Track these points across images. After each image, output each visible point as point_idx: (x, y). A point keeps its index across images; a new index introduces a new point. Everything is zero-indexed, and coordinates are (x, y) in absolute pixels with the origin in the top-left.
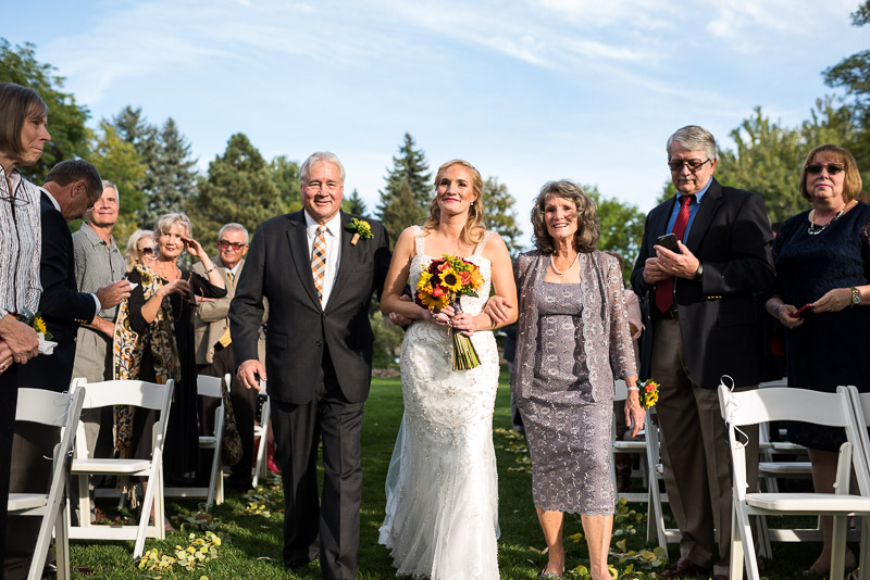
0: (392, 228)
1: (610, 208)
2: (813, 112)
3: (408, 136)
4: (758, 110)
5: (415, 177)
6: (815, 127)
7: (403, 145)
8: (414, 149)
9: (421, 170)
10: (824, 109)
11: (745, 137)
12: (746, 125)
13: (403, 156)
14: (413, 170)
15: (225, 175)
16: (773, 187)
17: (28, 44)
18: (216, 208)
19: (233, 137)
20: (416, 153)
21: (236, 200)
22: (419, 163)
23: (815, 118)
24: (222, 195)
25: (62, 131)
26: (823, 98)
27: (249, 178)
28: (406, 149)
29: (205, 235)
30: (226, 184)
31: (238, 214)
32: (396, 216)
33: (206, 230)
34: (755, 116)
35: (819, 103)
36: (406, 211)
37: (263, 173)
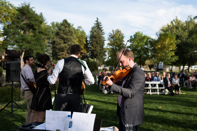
0: (96, 40)
1: (145, 37)
2: (188, 18)
3: (97, 18)
4: (176, 17)
5: (99, 28)
6: (188, 22)
7: (96, 20)
8: (99, 21)
9: (101, 26)
10: (190, 18)
11: (174, 23)
12: (174, 20)
13: (96, 23)
14: (99, 26)
15: (63, 29)
16: (180, 35)
17: (29, 3)
18: (61, 36)
19: (64, 20)
20: (99, 22)
21: (65, 35)
22: (100, 24)
23: (188, 20)
24: (62, 33)
25: (39, 22)
26: (190, 16)
27: (68, 29)
28: (97, 21)
29: (59, 42)
30: (63, 31)
31: (66, 37)
32: (96, 37)
33: (59, 41)
34: (176, 18)
35: (189, 16)
36: (99, 36)
37: (71, 28)
